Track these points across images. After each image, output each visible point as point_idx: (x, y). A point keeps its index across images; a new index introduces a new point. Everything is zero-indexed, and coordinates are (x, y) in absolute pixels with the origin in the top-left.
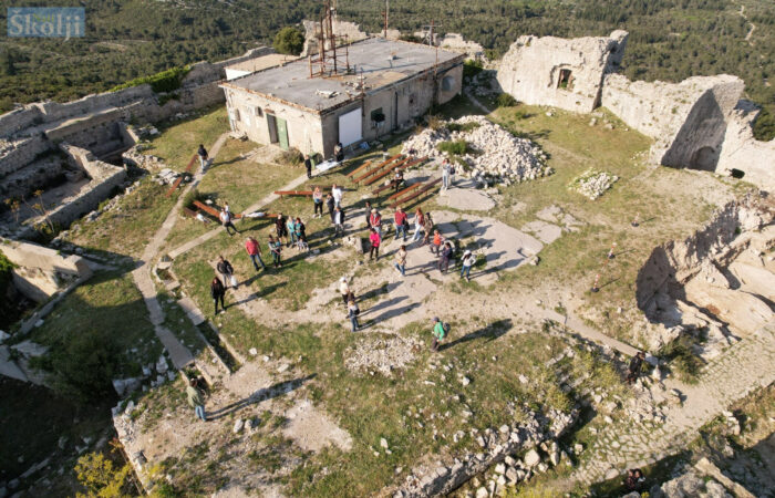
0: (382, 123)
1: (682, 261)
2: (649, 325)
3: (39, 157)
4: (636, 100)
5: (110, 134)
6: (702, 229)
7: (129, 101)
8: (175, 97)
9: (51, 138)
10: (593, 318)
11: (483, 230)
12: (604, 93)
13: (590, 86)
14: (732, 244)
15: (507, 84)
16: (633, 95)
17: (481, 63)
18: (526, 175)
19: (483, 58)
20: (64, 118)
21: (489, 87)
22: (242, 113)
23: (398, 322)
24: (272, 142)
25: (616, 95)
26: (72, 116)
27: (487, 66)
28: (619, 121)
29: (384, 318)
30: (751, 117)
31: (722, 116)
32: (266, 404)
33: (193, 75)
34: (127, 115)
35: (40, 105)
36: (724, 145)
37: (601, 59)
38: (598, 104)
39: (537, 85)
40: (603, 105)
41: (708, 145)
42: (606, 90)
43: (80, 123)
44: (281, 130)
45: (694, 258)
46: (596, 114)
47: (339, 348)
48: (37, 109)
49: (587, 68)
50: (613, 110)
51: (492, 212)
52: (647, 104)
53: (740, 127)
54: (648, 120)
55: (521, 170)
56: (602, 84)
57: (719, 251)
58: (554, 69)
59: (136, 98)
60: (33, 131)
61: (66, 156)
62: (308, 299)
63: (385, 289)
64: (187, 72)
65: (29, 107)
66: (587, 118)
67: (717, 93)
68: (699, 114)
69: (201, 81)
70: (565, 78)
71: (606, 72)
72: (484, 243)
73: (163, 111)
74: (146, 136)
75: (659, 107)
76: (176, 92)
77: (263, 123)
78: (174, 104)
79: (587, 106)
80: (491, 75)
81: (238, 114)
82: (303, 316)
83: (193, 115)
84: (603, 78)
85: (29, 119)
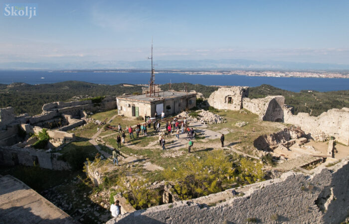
0: (170, 110)
1: (271, 142)
2: (258, 151)
3: (55, 117)
4: (253, 104)
5: (77, 114)
6: (276, 133)
7: (84, 104)
8: (99, 105)
9: (60, 112)
10: (240, 149)
11: (204, 132)
12: (243, 104)
13: (238, 101)
14: (289, 141)
15: (211, 104)
16: (252, 103)
17: (202, 99)
18: (218, 122)
19: (203, 97)
20: (64, 107)
21: (205, 105)
22: (123, 107)
23: (177, 148)
24: (133, 116)
25: (247, 104)
26: (66, 107)
27: (204, 99)
28: (249, 112)
29: (173, 147)
30: (290, 108)
31: (280, 108)
32: (137, 163)
33: (105, 99)
34: (83, 108)
35: (58, 103)
36: (284, 117)
37: (240, 93)
38: (242, 107)
39: (221, 103)
40: (244, 107)
41: (279, 118)
42: (244, 102)
43: (69, 108)
44: (137, 110)
45: (275, 142)
46: (242, 110)
47: (159, 154)
48: (57, 104)
49: (236, 96)
50: (247, 109)
51: (207, 128)
52: (256, 104)
53: (287, 111)
54: (258, 109)
55: (216, 121)
56: (242, 101)
57: (284, 142)
58: (226, 97)
59: (87, 104)
60: (54, 109)
61: (63, 118)
62: (148, 144)
63: (173, 142)
64: (104, 98)
65: (55, 103)
66: (239, 111)
67: (277, 100)
68: (273, 107)
69: (108, 101)
70: (230, 100)
71: (242, 97)
72: (204, 134)
73: (95, 109)
74: (88, 114)
75: (260, 105)
76: (100, 104)
77: (130, 110)
78: (98, 107)
79: (238, 108)
80: (206, 102)
81: (121, 107)
82: (146, 148)
83: (104, 111)
84: (242, 99)
85: (54, 106)
